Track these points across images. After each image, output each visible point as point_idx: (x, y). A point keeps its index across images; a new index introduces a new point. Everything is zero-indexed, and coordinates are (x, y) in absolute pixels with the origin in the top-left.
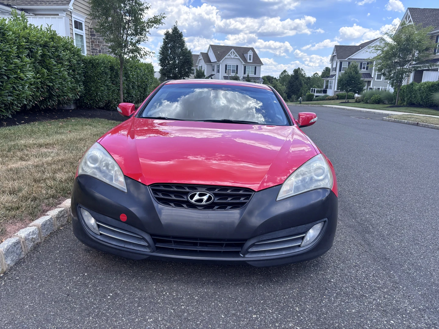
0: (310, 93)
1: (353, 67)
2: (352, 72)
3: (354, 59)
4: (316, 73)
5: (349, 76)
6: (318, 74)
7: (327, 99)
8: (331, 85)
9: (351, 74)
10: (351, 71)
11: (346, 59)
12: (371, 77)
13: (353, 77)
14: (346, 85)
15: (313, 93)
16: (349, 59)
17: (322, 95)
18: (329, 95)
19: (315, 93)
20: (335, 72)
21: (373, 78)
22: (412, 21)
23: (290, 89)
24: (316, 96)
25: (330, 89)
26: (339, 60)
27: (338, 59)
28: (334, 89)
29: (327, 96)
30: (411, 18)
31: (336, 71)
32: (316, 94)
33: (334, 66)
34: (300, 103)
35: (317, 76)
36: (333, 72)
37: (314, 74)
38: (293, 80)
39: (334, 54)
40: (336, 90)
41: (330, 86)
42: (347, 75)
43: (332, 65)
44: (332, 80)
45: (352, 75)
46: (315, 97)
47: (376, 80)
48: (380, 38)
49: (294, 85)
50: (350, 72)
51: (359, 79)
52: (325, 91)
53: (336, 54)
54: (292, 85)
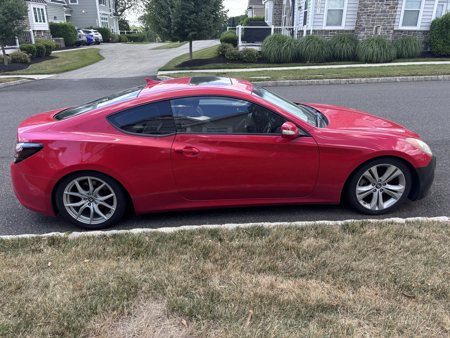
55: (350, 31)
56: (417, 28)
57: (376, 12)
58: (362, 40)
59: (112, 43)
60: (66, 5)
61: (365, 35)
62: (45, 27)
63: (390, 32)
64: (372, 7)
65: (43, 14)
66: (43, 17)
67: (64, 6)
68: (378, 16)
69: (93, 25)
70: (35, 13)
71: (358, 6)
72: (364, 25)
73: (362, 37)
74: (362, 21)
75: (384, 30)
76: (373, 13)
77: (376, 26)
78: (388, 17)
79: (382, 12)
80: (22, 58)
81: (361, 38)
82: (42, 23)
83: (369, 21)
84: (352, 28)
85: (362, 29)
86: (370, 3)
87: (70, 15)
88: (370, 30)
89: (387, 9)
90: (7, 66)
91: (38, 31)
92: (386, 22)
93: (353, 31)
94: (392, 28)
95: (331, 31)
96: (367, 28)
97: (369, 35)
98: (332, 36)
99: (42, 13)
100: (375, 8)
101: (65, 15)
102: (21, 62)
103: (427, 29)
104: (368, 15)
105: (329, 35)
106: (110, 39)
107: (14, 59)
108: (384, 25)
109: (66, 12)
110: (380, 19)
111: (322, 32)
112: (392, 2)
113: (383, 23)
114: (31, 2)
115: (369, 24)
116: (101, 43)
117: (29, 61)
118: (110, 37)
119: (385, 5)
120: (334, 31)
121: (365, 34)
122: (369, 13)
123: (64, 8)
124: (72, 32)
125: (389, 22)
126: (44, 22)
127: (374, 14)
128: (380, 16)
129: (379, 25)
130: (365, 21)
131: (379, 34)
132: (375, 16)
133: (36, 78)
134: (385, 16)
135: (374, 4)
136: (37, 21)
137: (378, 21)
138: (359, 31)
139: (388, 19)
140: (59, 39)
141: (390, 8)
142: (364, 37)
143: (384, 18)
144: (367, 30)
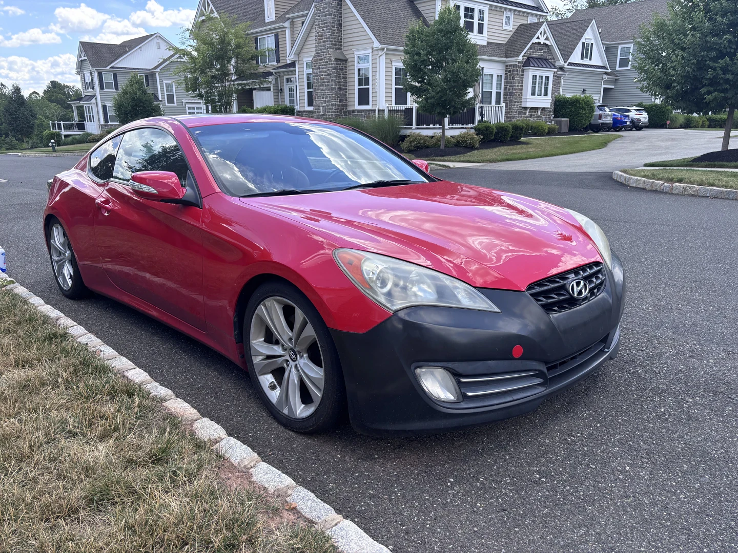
0: (50, 130)
1: (136, 83)
2: (136, 92)
3: (121, 68)
4: (34, 92)
5: (133, 99)
6: (38, 94)
7: (92, 141)
8: (91, 114)
9: (136, 94)
10: (134, 88)
11: (108, 68)
12: (158, 99)
13: (140, 101)
14: (132, 113)
15: (57, 130)
16: (112, 67)
17: (76, 132)
18: (92, 133)
19: (63, 130)
20: (92, 90)
21: (161, 101)
22: (214, 10)
23: (13, 124)
24: (66, 136)
25: (91, 121)
26: (95, 68)
27: (93, 66)
28: (99, 120)
29: (89, 135)
30: (211, 6)
31: (93, 87)
32: (64, 132)
33: (88, 80)
34: (54, 151)
35: (36, 97)
36: (87, 90)
37: (31, 95)
38: (15, 108)
39: (81, 57)
40: (102, 122)
41: (90, 116)
42: (128, 96)
43: (83, 79)
44: (90, 105)
45: (138, 96)
46: (63, 138)
47: (167, 104)
48: (156, 35)
49: (18, 117)
50: (133, 90)
51: (151, 103)
52: (81, 127)
53: (86, 58)
54: (13, 116)
59: (668, 128)
60: (609, 71)
62: (546, 102)
65: (547, 84)
66: (546, 89)
67: (606, 73)
69: (643, 101)
70: (534, 83)
80: (468, 141)
82: (542, 97)
87: (613, 87)
90: (442, 150)
91: (532, 108)
99: (545, 82)
101: (603, 86)
102: (466, 147)
106: (668, 122)
107: (458, 142)
109: (606, 82)
114: (531, 68)
116: (643, 129)
117: (477, 145)
118: (668, 120)
123: (605, 76)
124: (585, 109)
126: (546, 94)
133: (452, 166)
136: (533, 94)
140: (561, 121)
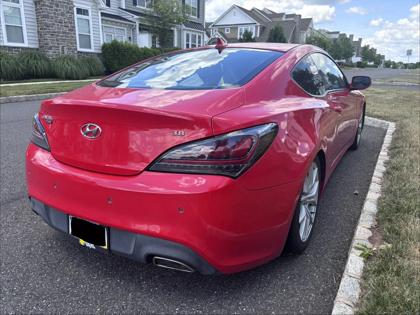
55: (35, 49)
56: (92, 50)
57: (58, 32)
58: (52, 58)
61: (54, 54)
63: (74, 52)
64: (53, 27)
68: (61, 36)
71: (37, 25)
72: (50, 43)
73: (51, 55)
74: (46, 39)
75: (69, 50)
76: (55, 33)
77: (62, 46)
78: (70, 38)
79: (63, 33)
81: (51, 57)
83: (54, 40)
84: (36, 46)
85: (49, 48)
86: (50, 23)
88: (57, 49)
89: (67, 30)
92: (69, 43)
93: (37, 49)
94: (75, 49)
95: (15, 48)
96: (54, 47)
97: (57, 53)
98: (17, 53)
100: (56, 29)
103: (100, 52)
104: (51, 35)
105: (14, 52)
108: (68, 45)
110: (64, 39)
111: (5, 48)
112: (70, 24)
113: (67, 44)
115: (54, 43)
119: (64, 26)
120: (18, 48)
121: (53, 52)
122: (52, 32)
125: (72, 43)
127: (57, 34)
128: (63, 36)
129: (64, 45)
130: (50, 40)
131: (66, 53)
132: (58, 36)
134: (67, 37)
135: (54, 24)
137: (62, 41)
138: (46, 49)
139: (70, 40)
141: (69, 30)
142: (53, 55)
143: (67, 39)
144: (54, 49)
